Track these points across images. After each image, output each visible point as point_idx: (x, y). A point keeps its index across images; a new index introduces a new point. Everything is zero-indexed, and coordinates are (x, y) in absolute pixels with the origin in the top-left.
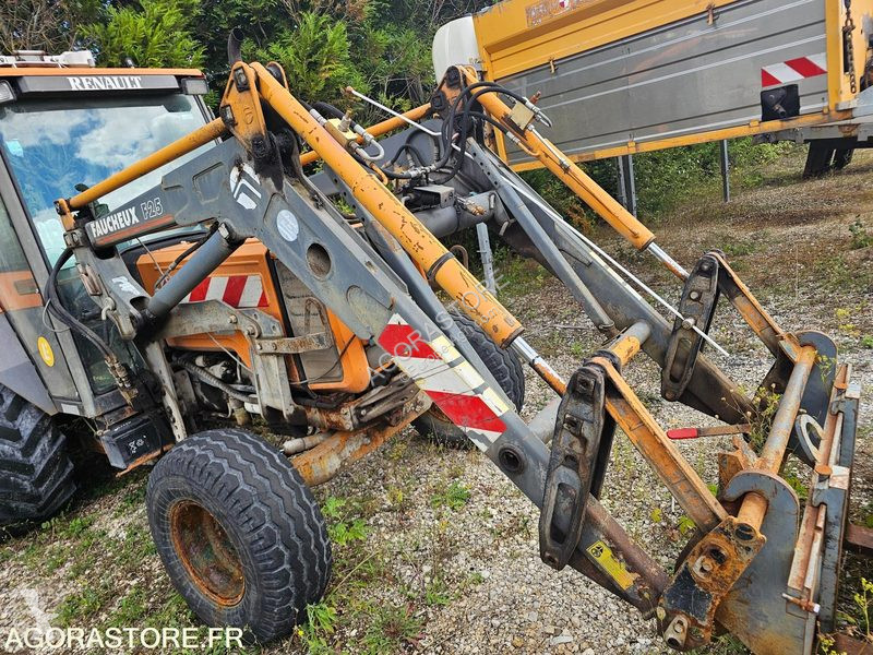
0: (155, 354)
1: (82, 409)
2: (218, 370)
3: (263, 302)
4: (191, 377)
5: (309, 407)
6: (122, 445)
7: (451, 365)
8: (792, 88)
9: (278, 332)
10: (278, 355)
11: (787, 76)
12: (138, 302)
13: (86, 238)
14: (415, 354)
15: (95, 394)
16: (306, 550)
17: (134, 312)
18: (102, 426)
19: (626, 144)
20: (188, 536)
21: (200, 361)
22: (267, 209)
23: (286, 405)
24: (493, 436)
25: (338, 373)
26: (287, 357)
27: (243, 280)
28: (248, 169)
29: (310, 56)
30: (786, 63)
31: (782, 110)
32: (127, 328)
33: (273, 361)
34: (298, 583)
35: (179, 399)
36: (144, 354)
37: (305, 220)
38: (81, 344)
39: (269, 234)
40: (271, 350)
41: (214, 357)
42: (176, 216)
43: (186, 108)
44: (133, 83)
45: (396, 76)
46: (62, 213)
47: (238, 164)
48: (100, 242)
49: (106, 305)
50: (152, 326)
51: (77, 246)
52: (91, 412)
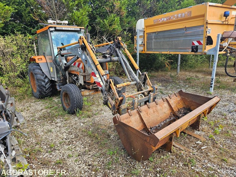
0: (67, 73)
1: (55, 79)
2: (76, 78)
3: (82, 67)
4: (72, 78)
5: (86, 85)
6: (59, 86)
7: (98, 78)
8: (197, 46)
9: (83, 72)
10: (82, 75)
11: (196, 44)
12: (65, 64)
13: (60, 53)
14: (94, 76)
15: (57, 77)
16: (79, 101)
17: (65, 65)
18: (57, 83)
19: (168, 51)
20: (65, 98)
21: (73, 76)
22: (82, 54)
23: (83, 84)
24: (101, 88)
25: (90, 80)
26: (84, 76)
27: (80, 64)
28: (80, 49)
29: (111, 22)
30: (197, 41)
31: (195, 50)
32: (63, 68)
33: (82, 76)
34: (77, 105)
35: (69, 81)
36: (65, 73)
37: (86, 57)
38: (57, 69)
39: (82, 58)
40: (81, 74)
41: (75, 75)
42: (72, 53)
43: (81, 33)
44: (72, 29)
45: (130, 27)
46: (58, 49)
47: (79, 48)
48: (62, 54)
49: (61, 64)
50: (67, 68)
51: (59, 54)
52: (56, 80)
